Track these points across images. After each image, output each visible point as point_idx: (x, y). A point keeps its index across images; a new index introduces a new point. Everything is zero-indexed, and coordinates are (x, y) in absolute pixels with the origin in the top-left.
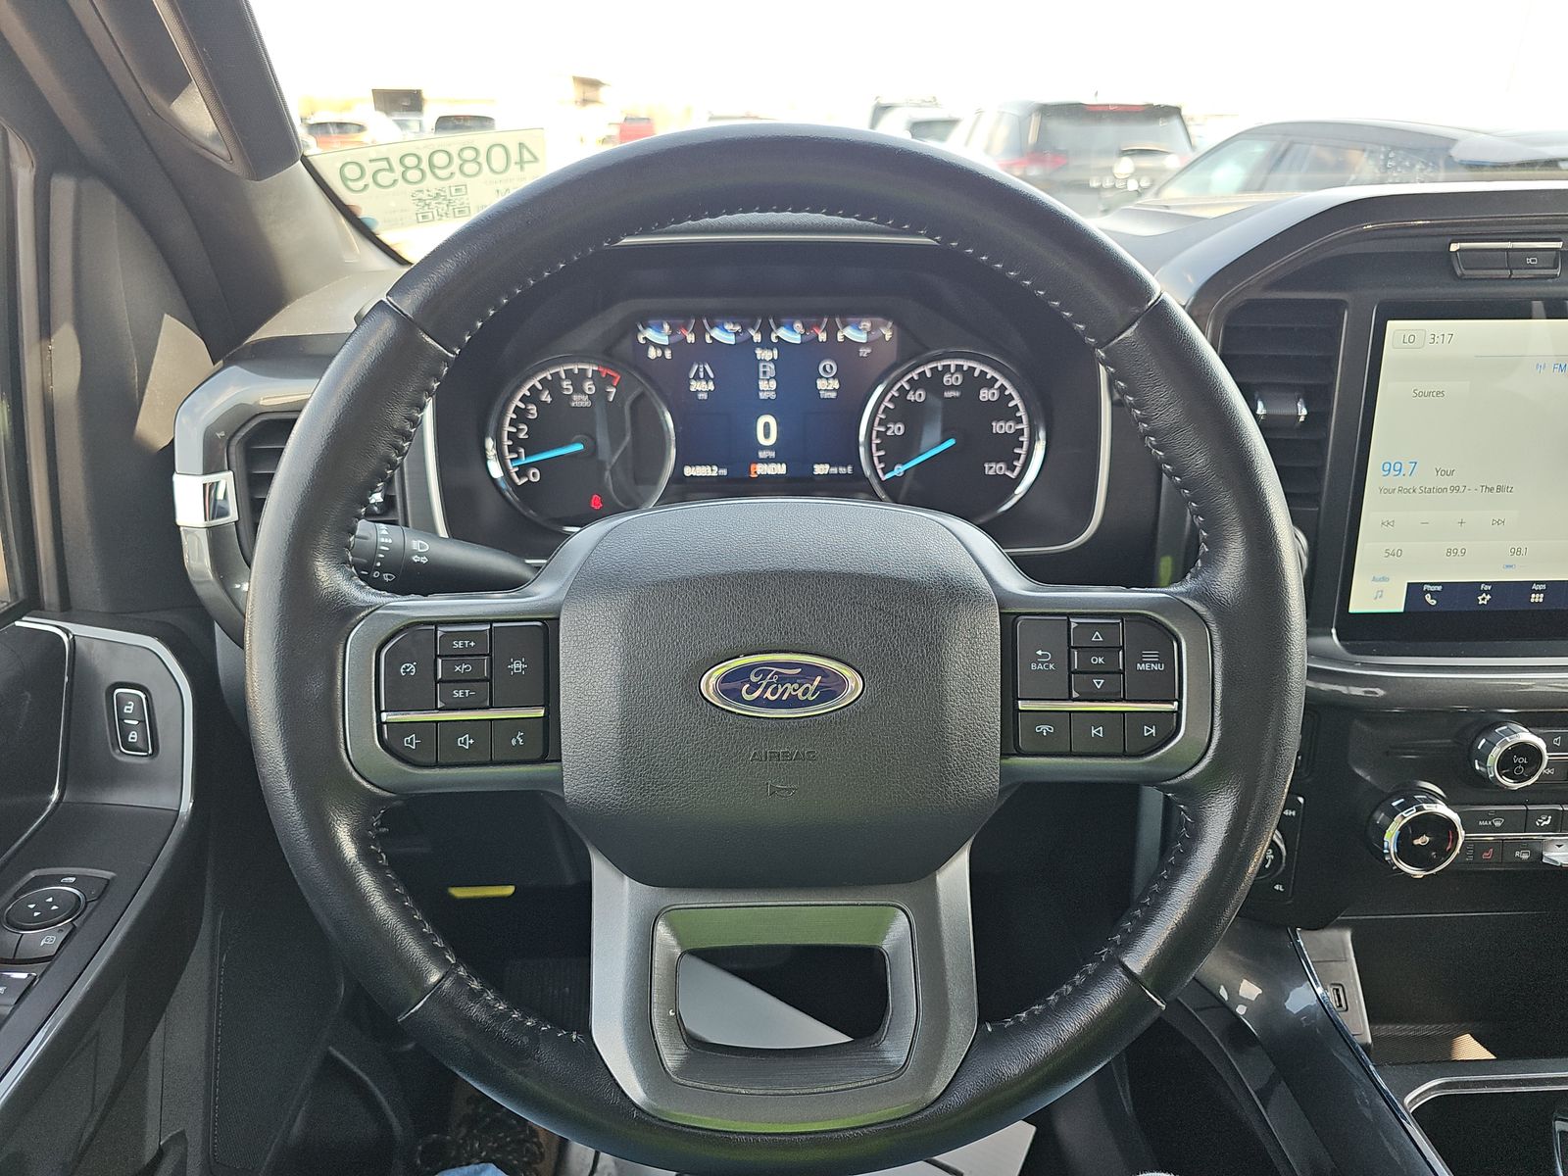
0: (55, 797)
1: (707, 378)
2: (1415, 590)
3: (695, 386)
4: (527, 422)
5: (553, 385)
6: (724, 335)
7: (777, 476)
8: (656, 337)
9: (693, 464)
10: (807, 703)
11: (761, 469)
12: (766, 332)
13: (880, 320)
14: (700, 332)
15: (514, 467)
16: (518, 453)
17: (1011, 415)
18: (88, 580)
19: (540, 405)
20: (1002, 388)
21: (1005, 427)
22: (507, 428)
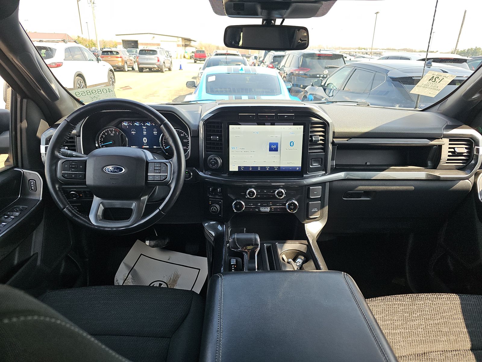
0: (19, 196)
1: (134, 131)
2: (239, 167)
3: (132, 132)
4: (103, 138)
5: (107, 132)
6: (137, 124)
7: (147, 148)
8: (125, 124)
10: (118, 172)
11: (144, 147)
12: (144, 124)
14: (133, 124)
15: (101, 145)
18: (26, 162)
19: (105, 135)
20: (184, 134)
21: (186, 141)
22: (99, 139)
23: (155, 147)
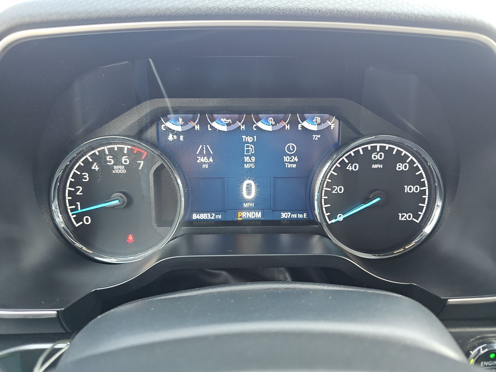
1: (208, 155)
3: (201, 160)
4: (82, 184)
5: (100, 159)
6: (220, 125)
9: (199, 212)
11: (244, 215)
12: (249, 124)
13: (327, 116)
14: (203, 123)
15: (73, 215)
16: (77, 206)
17: (417, 181)
19: (92, 173)
20: (412, 162)
21: (413, 189)
22: (68, 188)
23: (284, 215)
